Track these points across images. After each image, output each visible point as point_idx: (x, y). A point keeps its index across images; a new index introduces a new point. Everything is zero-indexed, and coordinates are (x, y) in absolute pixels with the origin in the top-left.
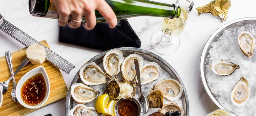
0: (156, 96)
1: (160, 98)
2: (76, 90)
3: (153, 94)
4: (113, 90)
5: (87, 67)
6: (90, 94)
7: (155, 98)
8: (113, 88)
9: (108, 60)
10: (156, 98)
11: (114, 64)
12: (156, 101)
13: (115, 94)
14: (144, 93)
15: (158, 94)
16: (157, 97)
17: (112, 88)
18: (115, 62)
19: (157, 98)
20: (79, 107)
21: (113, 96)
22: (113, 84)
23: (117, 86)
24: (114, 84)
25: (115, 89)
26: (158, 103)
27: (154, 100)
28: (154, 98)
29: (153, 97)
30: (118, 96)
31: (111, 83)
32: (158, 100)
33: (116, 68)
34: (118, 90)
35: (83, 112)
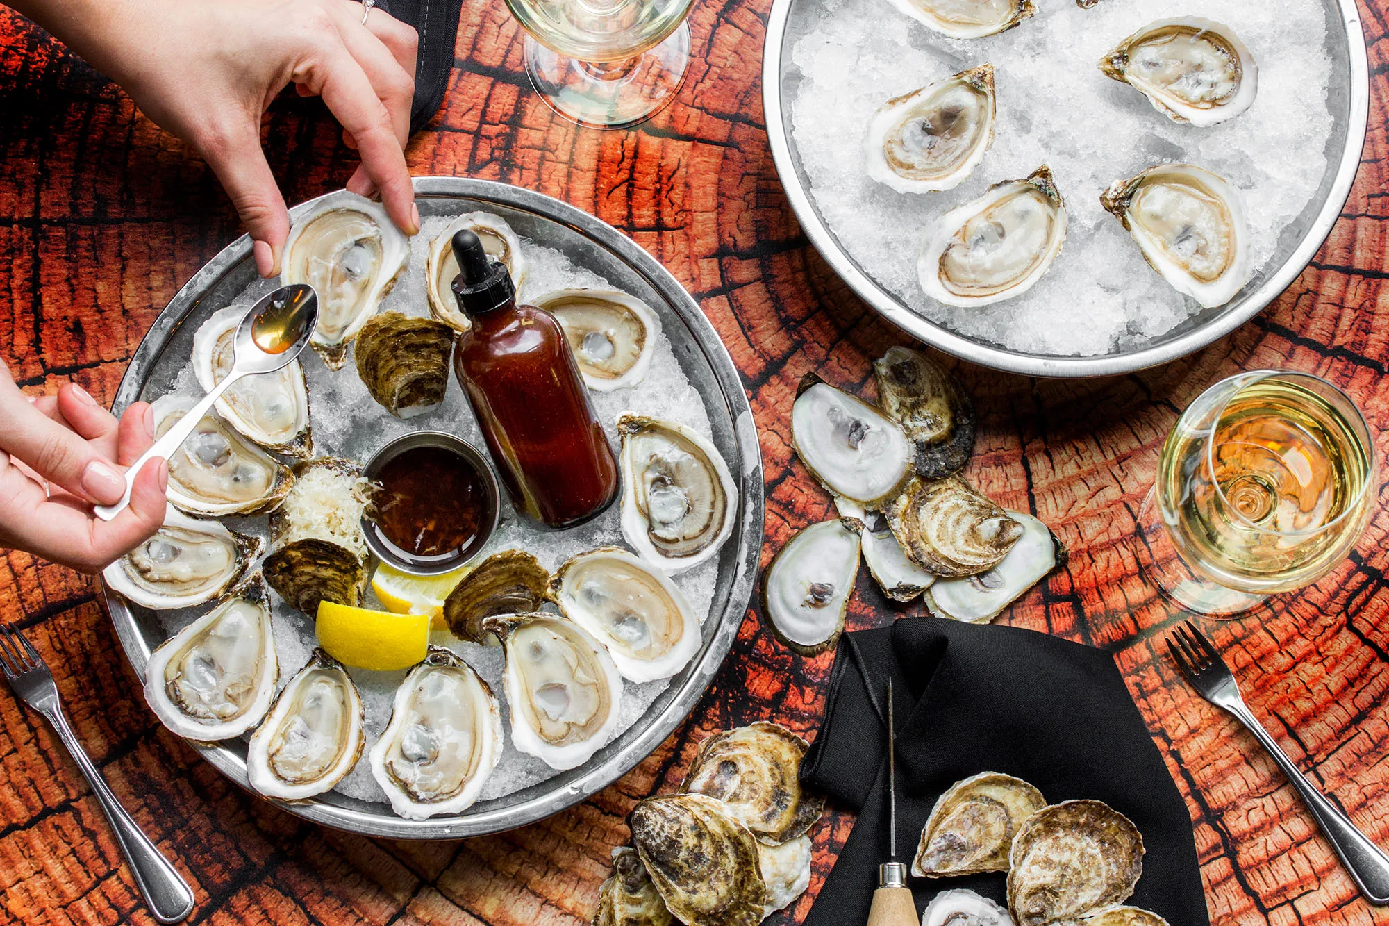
0: (386, 353)
1: (400, 333)
2: (282, 771)
3: (375, 368)
4: (314, 577)
5: (170, 698)
6: (318, 699)
7: (393, 363)
8: (302, 574)
9: (146, 579)
10: (397, 358)
11: (176, 552)
12: (412, 359)
13: (338, 569)
14: (356, 412)
15: (377, 341)
16: (396, 348)
17: (304, 578)
18: (165, 545)
19: (399, 352)
20: (389, 768)
21: (347, 578)
22: (283, 571)
23: (293, 553)
24: (284, 565)
25: (309, 563)
26: (427, 346)
27: (409, 367)
28: (398, 366)
29: (391, 372)
30: (350, 554)
31: (276, 581)
32: (407, 347)
33: (203, 539)
34: (318, 550)
35: (416, 749)
